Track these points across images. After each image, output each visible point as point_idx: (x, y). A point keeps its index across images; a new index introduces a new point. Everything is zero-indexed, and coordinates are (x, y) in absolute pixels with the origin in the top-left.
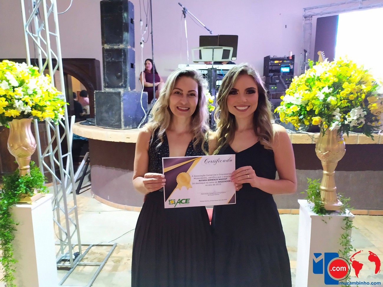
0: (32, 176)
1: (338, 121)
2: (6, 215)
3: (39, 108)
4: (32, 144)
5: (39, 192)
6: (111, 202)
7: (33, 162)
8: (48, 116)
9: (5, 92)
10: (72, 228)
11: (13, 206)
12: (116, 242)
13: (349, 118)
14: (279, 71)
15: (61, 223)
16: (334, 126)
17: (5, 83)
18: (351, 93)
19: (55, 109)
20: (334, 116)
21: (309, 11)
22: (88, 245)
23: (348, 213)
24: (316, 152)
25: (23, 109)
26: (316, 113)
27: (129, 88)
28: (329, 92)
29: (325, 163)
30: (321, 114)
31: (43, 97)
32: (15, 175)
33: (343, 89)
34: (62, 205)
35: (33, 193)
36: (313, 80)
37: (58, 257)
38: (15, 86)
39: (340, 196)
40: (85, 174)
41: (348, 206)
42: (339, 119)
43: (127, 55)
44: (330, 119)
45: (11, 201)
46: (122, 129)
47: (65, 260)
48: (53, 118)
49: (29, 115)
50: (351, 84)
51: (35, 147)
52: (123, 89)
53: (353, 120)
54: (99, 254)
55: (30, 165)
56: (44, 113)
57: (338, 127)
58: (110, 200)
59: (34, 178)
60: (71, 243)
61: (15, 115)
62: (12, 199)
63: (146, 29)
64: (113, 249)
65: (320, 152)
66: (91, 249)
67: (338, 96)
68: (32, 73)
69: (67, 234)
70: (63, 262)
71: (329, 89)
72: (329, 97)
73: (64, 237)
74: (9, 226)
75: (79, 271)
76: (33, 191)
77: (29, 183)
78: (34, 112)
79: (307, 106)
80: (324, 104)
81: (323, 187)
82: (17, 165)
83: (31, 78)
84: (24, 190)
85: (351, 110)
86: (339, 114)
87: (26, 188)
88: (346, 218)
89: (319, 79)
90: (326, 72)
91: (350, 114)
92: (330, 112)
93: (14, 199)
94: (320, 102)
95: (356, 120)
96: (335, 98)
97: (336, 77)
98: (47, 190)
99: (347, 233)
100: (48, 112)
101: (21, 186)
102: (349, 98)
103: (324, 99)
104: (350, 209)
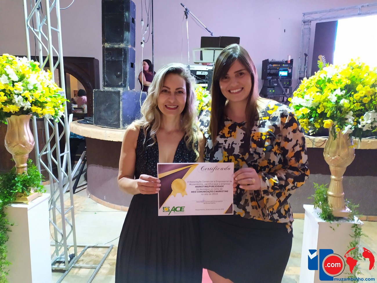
0: (29, 175)
1: (351, 124)
3: (39, 105)
4: (30, 141)
5: (36, 191)
6: (107, 202)
7: (31, 160)
8: (48, 112)
9: (4, 86)
10: (68, 228)
11: (8, 205)
12: (113, 244)
13: (362, 122)
14: (277, 74)
15: (57, 223)
16: (346, 130)
17: (4, 77)
18: (365, 96)
19: (56, 105)
20: (347, 119)
21: (308, 16)
22: (84, 247)
23: (356, 220)
24: (324, 156)
25: (22, 104)
26: (328, 116)
27: (129, 87)
28: (342, 95)
29: (333, 167)
30: (332, 117)
31: (44, 93)
32: (11, 173)
33: (356, 92)
34: (58, 204)
35: (30, 193)
36: (324, 81)
37: (53, 258)
38: (15, 80)
39: (348, 202)
40: (81, 173)
41: (357, 213)
42: (352, 122)
43: (127, 55)
44: (342, 122)
45: (6, 200)
46: (121, 128)
47: (60, 262)
48: (53, 115)
49: (28, 111)
50: (366, 87)
51: (33, 145)
52: (122, 89)
53: (367, 123)
54: (95, 256)
55: (27, 163)
56: (44, 110)
57: (351, 131)
58: (106, 201)
59: (31, 177)
60: (67, 244)
61: (13, 110)
62: (7, 198)
63: (147, 29)
64: (109, 251)
65: (329, 156)
66: (86, 251)
67: (351, 99)
68: (32, 68)
69: (63, 235)
70: (57, 264)
71: (341, 92)
72: (342, 99)
73: (60, 238)
74: (4, 226)
75: (74, 274)
76: (30, 191)
77: (25, 181)
78: (34, 108)
79: (318, 109)
80: (336, 107)
81: (330, 193)
82: (14, 163)
83: (32, 73)
84: (21, 190)
85: (365, 114)
86: (352, 117)
87: (23, 187)
88: (355, 225)
89: (331, 81)
90: (338, 75)
91: (364, 117)
92: (343, 115)
93: (10, 198)
94: (332, 104)
95: (369, 124)
96: (348, 101)
97: (349, 79)
98: (44, 190)
99: (356, 241)
100: (48, 108)
101: (17, 185)
102: (363, 101)
103: (336, 101)
104: (359, 215)
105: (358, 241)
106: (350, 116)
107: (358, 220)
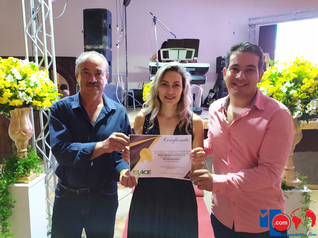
0: (29, 158)
1: (300, 110)
2: (5, 194)
3: (39, 99)
4: (30, 130)
5: (35, 172)
7: (30, 145)
8: (46, 105)
9: (10, 84)
11: (12, 185)
13: (309, 108)
16: (296, 115)
17: (10, 76)
18: (310, 87)
19: (52, 99)
20: (296, 106)
21: (253, 21)
25: (25, 99)
28: (291, 86)
31: (43, 89)
32: (14, 157)
33: (302, 84)
35: (30, 174)
36: (275, 75)
38: (19, 79)
39: (298, 174)
41: (305, 183)
44: (293, 108)
45: (10, 181)
49: (30, 104)
50: (310, 80)
51: (33, 133)
53: (313, 109)
55: (27, 148)
56: (43, 103)
57: (300, 116)
61: (18, 104)
62: (11, 179)
63: (121, 33)
67: (299, 90)
68: (32, 68)
71: (290, 84)
72: (291, 90)
74: (8, 203)
76: (30, 172)
77: (26, 164)
78: (35, 102)
80: (287, 97)
82: (16, 149)
83: (33, 73)
84: (23, 171)
85: (310, 101)
86: (301, 105)
87: (24, 169)
88: (305, 194)
89: (281, 75)
90: (286, 70)
91: (310, 105)
92: (292, 103)
93: (13, 179)
94: (284, 94)
95: (315, 109)
96: (296, 91)
97: (296, 74)
98: (41, 171)
99: (307, 206)
100: (46, 101)
101: (19, 167)
102: (308, 92)
103: (287, 92)
104: (308, 185)
105: (308, 206)
106: (299, 103)
107: (307, 189)
